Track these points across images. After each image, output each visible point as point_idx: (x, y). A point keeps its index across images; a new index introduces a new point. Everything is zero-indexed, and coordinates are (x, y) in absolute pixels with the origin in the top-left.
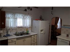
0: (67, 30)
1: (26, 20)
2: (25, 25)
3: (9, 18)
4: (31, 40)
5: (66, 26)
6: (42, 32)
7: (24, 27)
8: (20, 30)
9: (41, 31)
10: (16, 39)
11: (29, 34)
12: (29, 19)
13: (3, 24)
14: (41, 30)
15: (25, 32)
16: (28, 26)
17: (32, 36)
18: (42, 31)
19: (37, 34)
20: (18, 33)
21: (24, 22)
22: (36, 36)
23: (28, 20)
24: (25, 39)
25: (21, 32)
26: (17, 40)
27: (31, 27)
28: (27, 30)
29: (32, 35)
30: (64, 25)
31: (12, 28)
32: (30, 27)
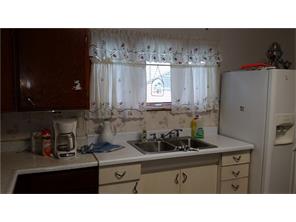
1: (187, 70)
2: (185, 100)
3: (108, 62)
4: (220, 181)
6: (284, 139)
7: (178, 109)
8: (161, 123)
9: (282, 129)
10: (140, 165)
11: (205, 146)
12: (206, 66)
13: (78, 88)
14: (278, 127)
15: (186, 133)
16: (201, 102)
17: (226, 160)
18: (284, 134)
19: (251, 151)
20: (148, 137)
21: (177, 85)
22: (245, 158)
23: (201, 69)
24: (184, 171)
25: (166, 131)
26: (143, 173)
27: (217, 108)
28: (193, 124)
29: (221, 155)
31: (120, 111)
32: (208, 112)
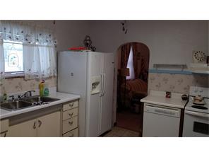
0: (166, 80)
1: (35, 48)
2: (34, 70)
4: (62, 121)
5: (161, 69)
7: (29, 76)
8: (17, 87)
10: (8, 120)
12: (48, 46)
14: (93, 85)
15: (36, 93)
16: (46, 71)
17: (65, 107)
19: (79, 99)
20: (8, 98)
21: (28, 58)
23: (45, 48)
25: (22, 93)
27: (56, 75)
28: (40, 87)
30: (157, 66)
32: (50, 77)
